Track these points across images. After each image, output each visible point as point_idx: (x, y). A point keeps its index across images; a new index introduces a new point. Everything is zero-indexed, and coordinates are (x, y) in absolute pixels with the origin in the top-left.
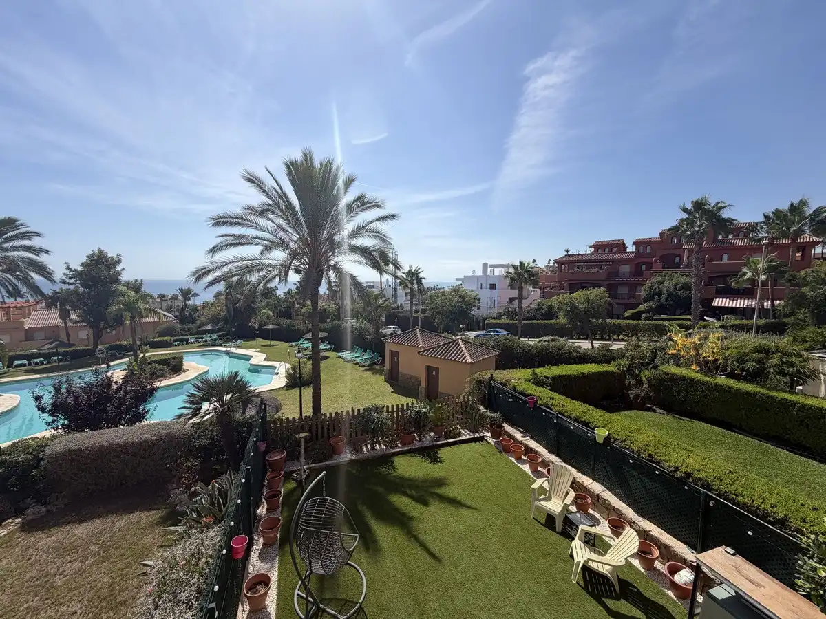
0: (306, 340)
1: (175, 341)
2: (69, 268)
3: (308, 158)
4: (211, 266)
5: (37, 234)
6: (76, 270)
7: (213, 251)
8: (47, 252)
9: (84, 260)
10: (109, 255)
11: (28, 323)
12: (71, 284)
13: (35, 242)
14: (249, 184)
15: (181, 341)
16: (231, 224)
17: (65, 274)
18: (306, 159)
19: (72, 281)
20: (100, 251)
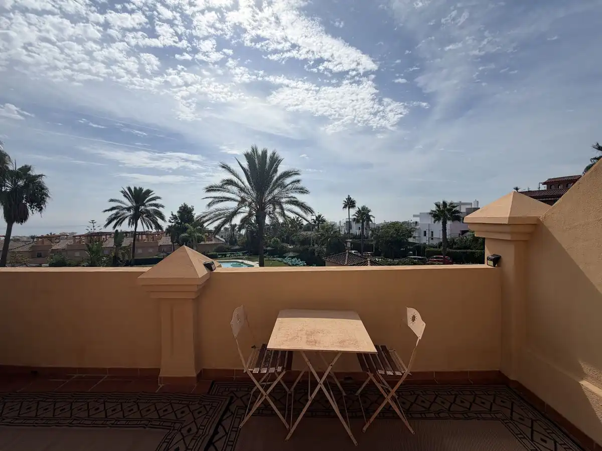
0: (289, 257)
1: (219, 255)
2: (172, 215)
3: (254, 150)
4: (204, 215)
5: (159, 198)
6: (175, 215)
7: (209, 205)
8: (163, 207)
9: (178, 209)
10: (189, 207)
11: (160, 243)
12: (173, 223)
13: (157, 202)
14: (224, 169)
15: (223, 255)
16: (215, 190)
17: (170, 218)
18: (253, 151)
19: (173, 221)
20: (184, 203)
